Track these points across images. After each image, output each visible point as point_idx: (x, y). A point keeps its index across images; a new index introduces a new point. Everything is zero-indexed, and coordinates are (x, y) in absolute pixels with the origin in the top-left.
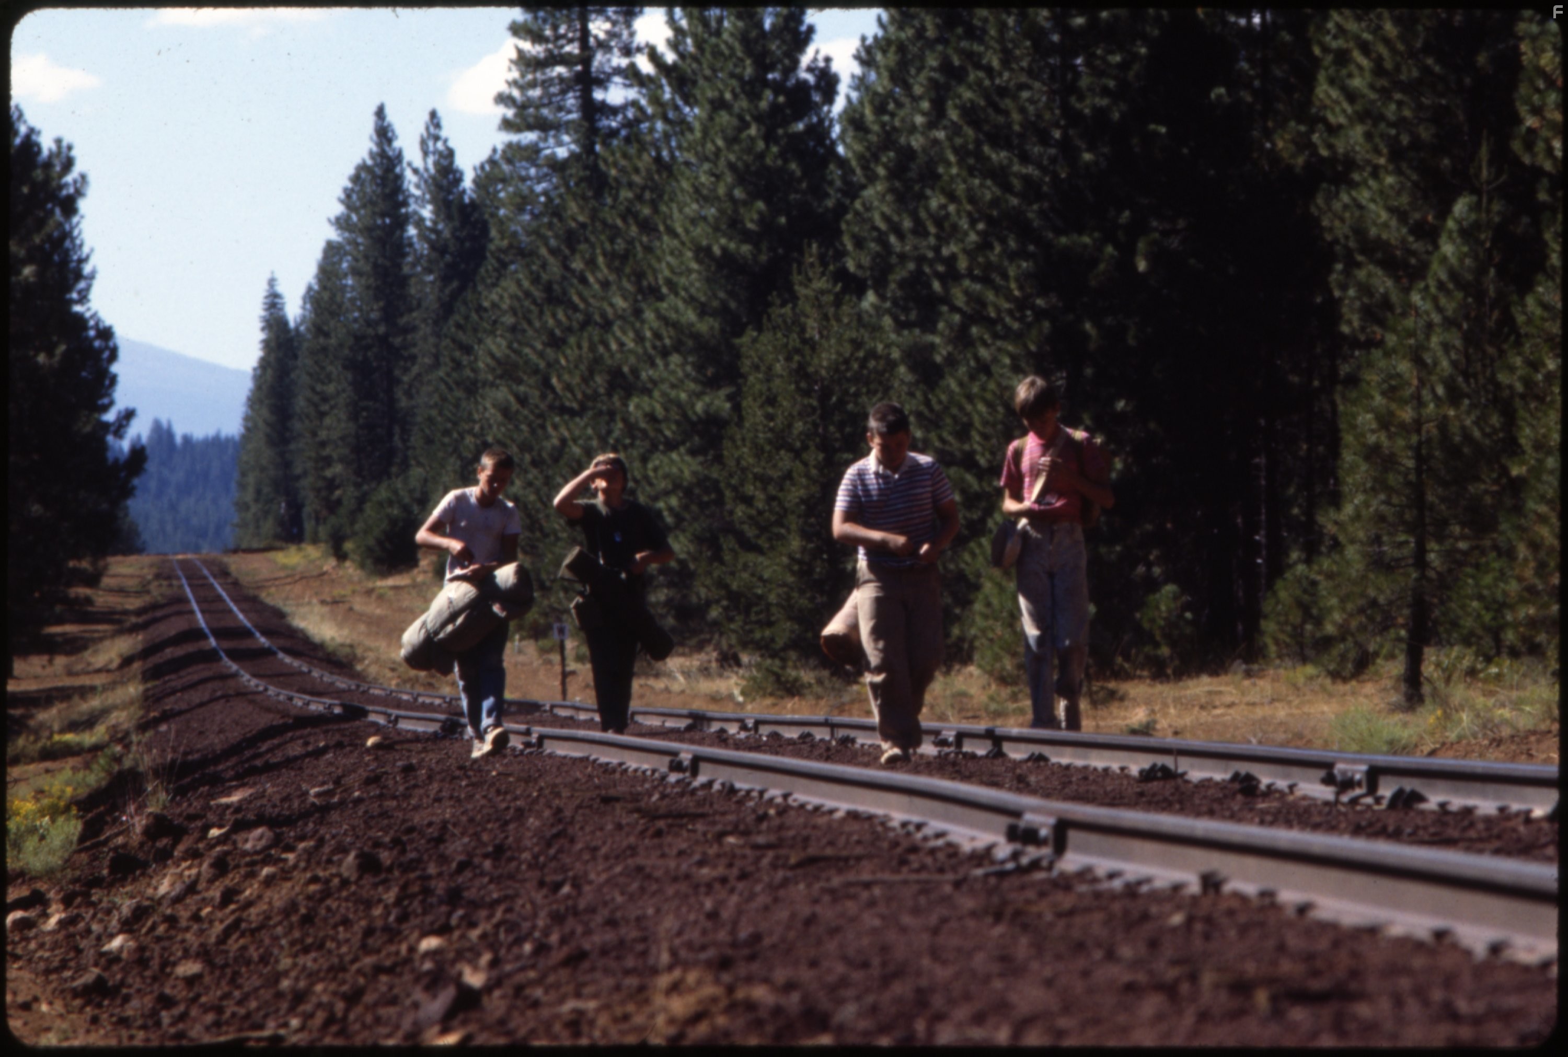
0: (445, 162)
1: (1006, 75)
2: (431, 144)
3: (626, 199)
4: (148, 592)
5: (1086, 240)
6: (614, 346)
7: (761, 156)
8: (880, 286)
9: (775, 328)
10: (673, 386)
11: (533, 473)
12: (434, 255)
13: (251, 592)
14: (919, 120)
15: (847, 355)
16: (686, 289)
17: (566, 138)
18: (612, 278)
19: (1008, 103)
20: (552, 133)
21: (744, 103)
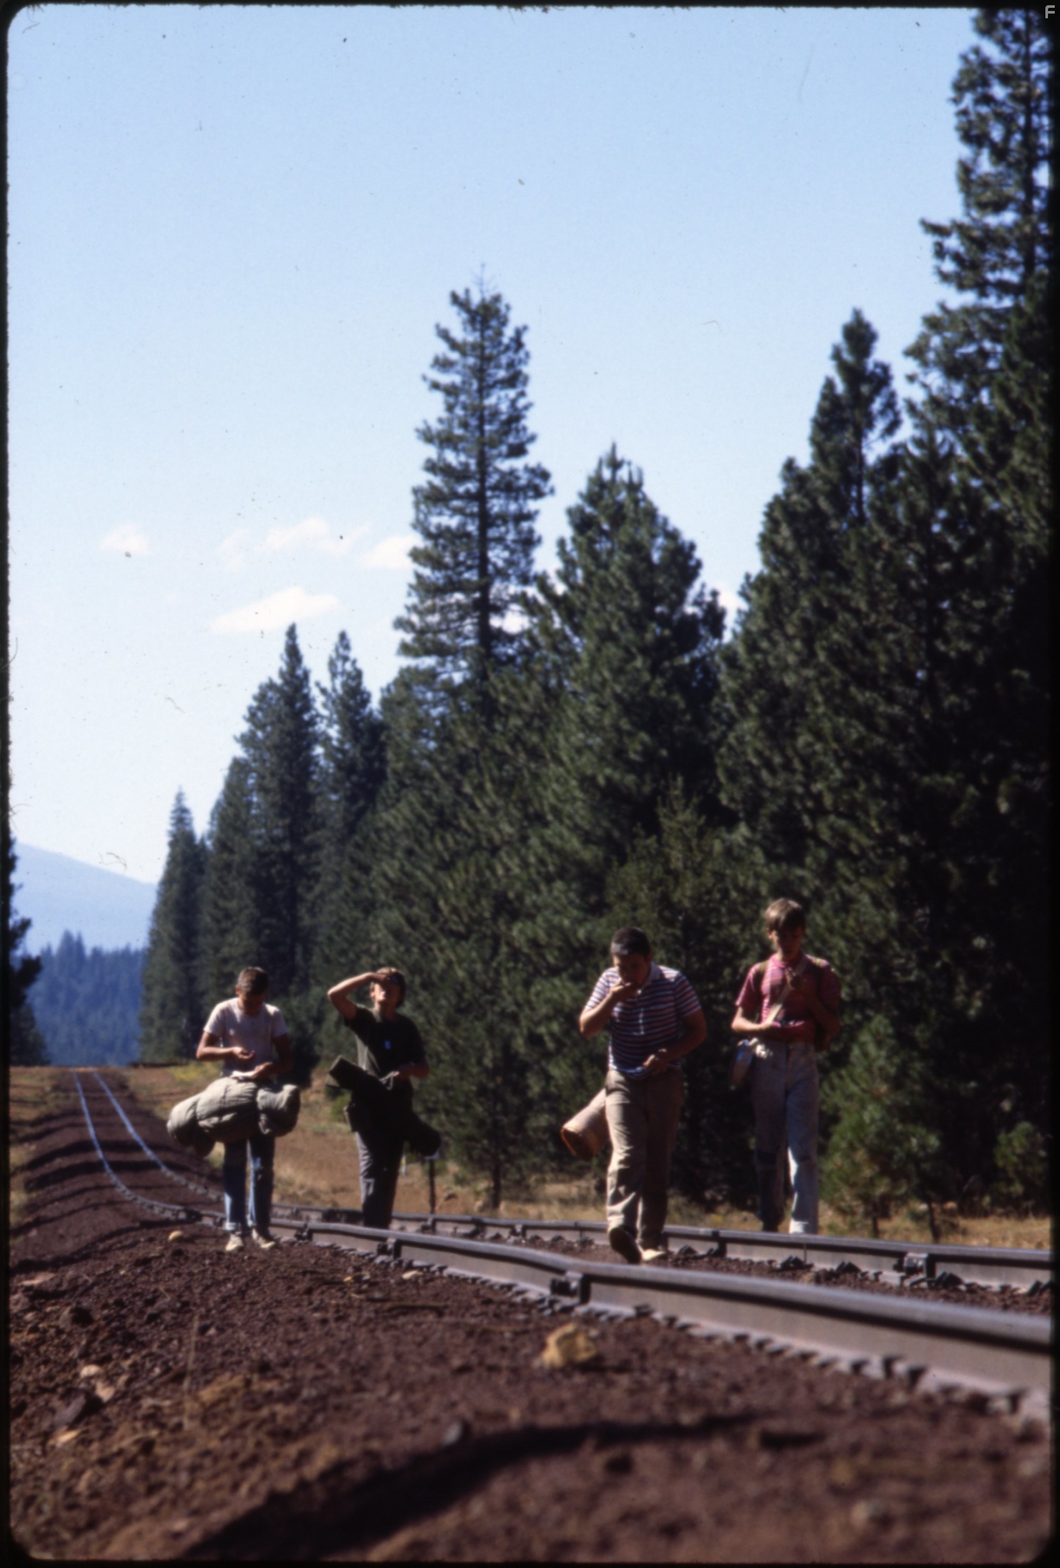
0: (353, 683)
1: (873, 617)
2: (339, 664)
3: (516, 727)
4: (45, 1103)
5: (949, 780)
6: (500, 871)
7: (646, 687)
8: (752, 820)
9: (642, 858)
10: (557, 912)
11: (423, 996)
12: (340, 775)
13: (147, 1107)
14: (791, 659)
15: (710, 885)
16: (570, 817)
17: (463, 664)
18: (500, 803)
19: (872, 645)
20: (450, 658)
21: (629, 636)
